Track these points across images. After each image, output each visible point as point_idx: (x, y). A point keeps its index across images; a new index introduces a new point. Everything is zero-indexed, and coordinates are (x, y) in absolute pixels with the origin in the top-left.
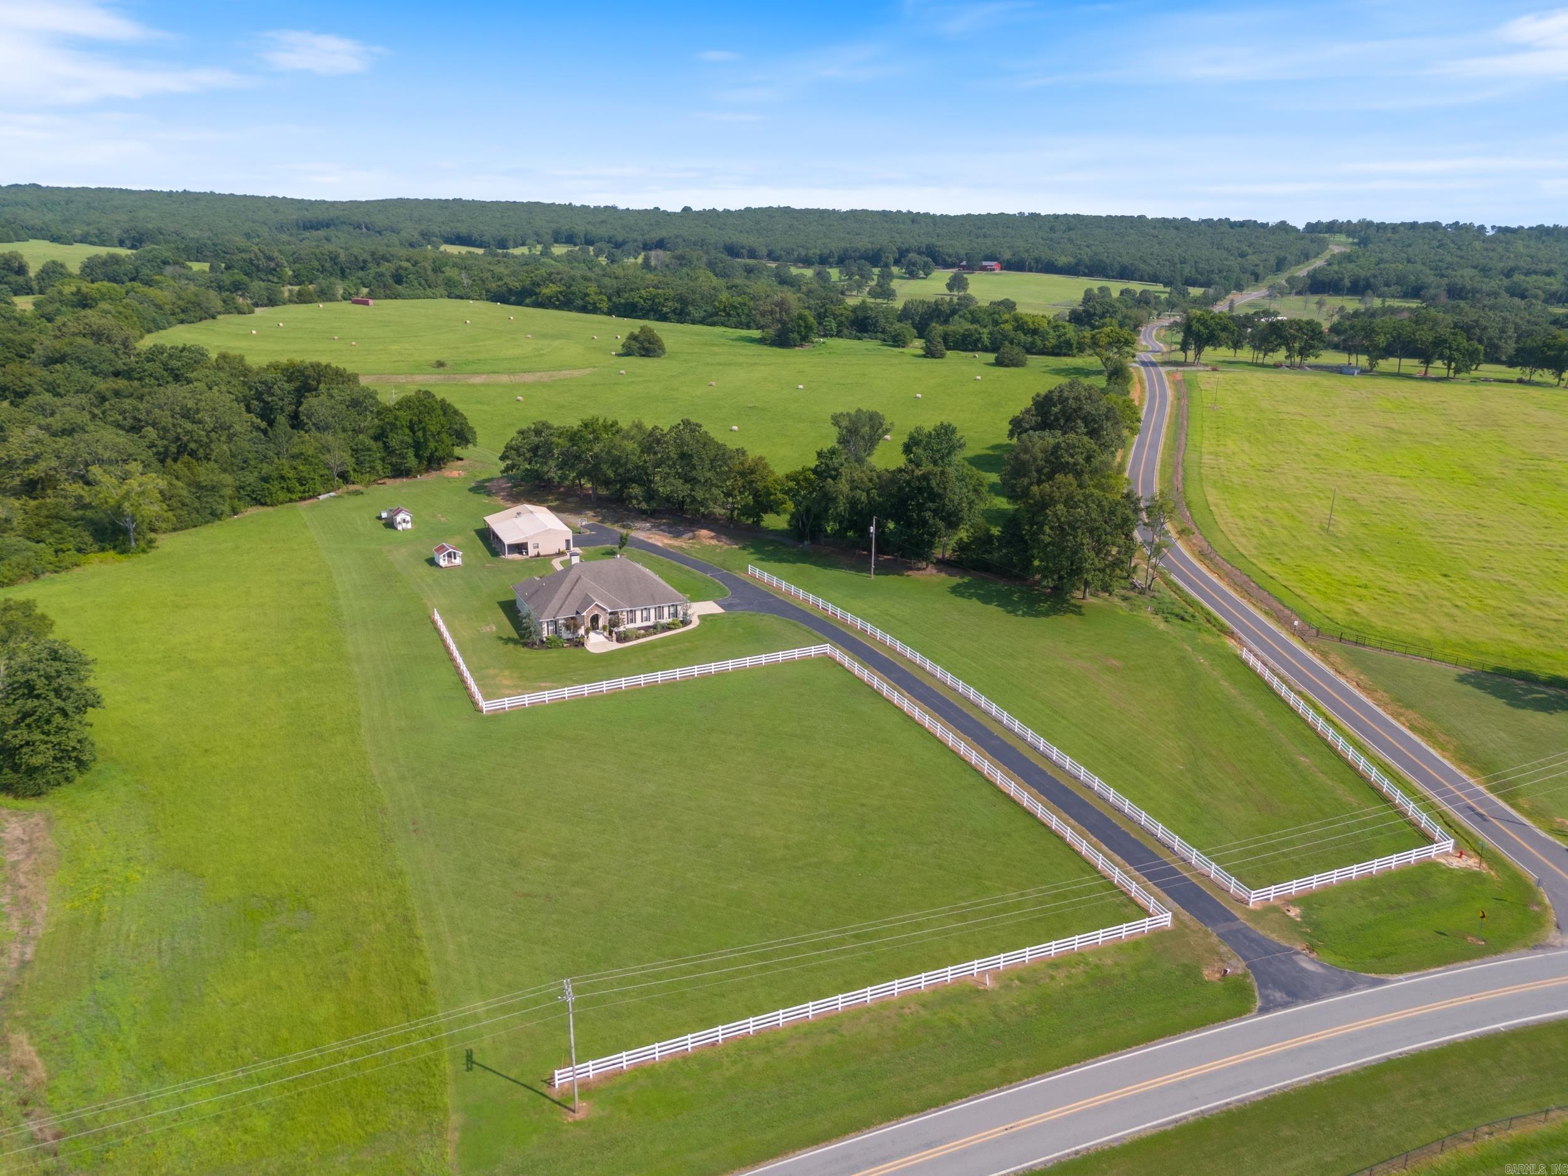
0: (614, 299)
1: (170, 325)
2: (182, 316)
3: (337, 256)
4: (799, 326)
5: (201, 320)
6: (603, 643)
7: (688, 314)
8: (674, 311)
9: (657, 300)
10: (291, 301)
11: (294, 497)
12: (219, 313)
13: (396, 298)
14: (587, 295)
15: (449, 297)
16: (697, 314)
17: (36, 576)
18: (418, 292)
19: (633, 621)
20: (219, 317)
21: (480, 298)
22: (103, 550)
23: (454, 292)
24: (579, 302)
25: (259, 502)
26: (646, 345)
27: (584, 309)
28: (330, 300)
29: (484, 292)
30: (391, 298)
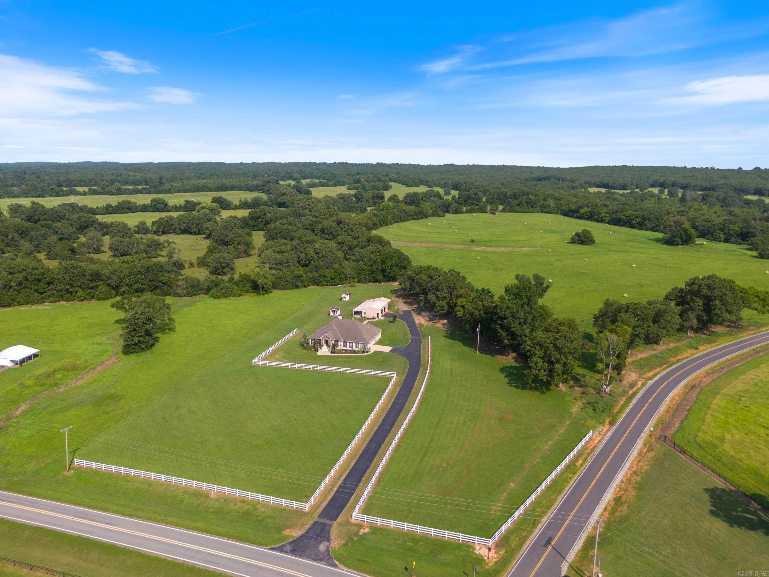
0: (613, 216)
1: (408, 220)
2: (415, 217)
3: (506, 193)
4: (681, 234)
5: (422, 218)
6: (326, 352)
7: (645, 225)
8: (638, 223)
9: (631, 217)
10: (466, 212)
11: (329, 284)
12: (430, 216)
13: (514, 212)
14: (600, 213)
15: (542, 212)
16: (649, 226)
17: (226, 297)
18: (525, 210)
19: (345, 346)
20: (429, 218)
21: (557, 213)
22: (254, 292)
23: (545, 210)
24: (596, 217)
25: (316, 284)
26: (582, 238)
27: (597, 221)
28: (483, 212)
29: (560, 211)
30: (511, 212)
